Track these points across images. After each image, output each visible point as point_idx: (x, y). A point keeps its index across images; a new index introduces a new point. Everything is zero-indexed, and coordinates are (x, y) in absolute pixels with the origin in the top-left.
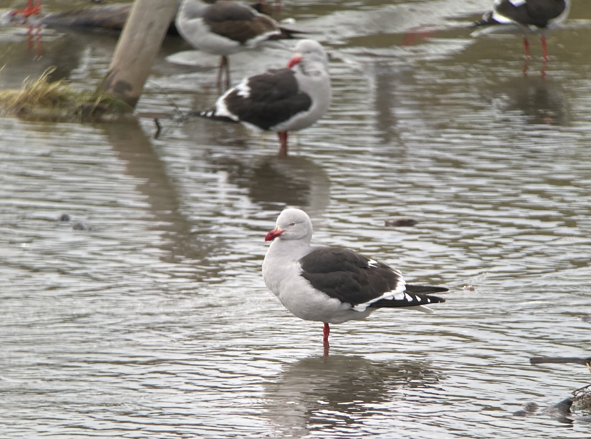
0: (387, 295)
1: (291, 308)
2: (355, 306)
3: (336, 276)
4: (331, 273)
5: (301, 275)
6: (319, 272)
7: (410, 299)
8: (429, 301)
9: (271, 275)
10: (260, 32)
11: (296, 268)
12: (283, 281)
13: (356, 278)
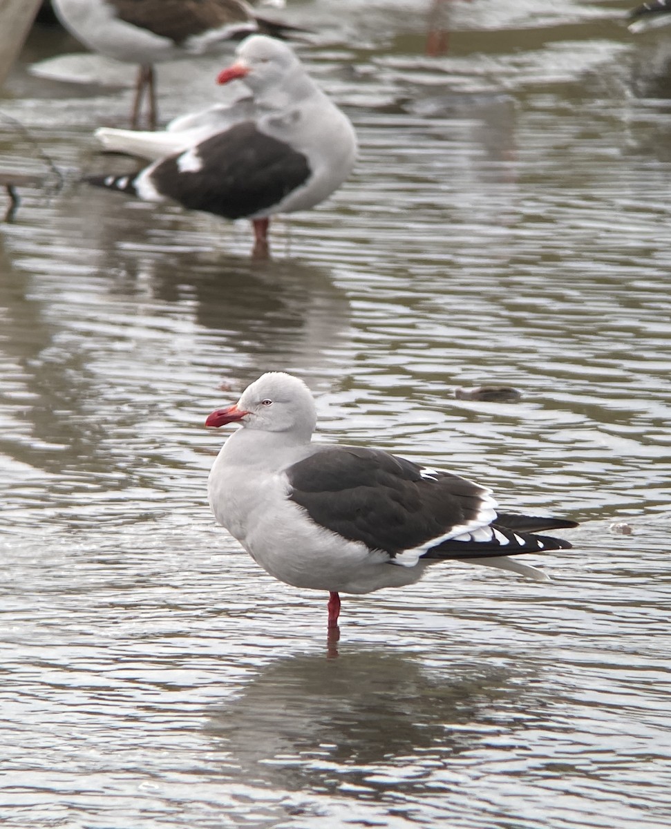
0: (458, 532)
1: (270, 565)
2: (398, 555)
3: (359, 495)
4: (347, 491)
5: (290, 499)
6: (324, 490)
7: (504, 541)
8: (541, 545)
9: (229, 500)
10: (215, 24)
11: (279, 482)
12: (254, 512)
13: (397, 499)
